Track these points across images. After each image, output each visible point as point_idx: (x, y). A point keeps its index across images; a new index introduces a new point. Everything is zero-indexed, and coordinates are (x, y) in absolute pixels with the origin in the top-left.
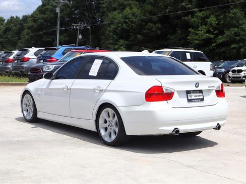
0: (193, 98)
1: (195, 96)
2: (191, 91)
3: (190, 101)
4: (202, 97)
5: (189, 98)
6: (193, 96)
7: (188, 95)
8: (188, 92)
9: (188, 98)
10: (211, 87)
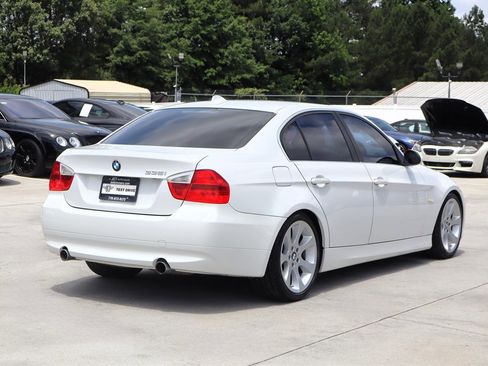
0: (113, 192)
1: (118, 189)
2: (111, 177)
3: (103, 197)
4: (133, 194)
5: (104, 192)
6: (114, 189)
7: (105, 185)
8: (107, 179)
9: (101, 191)
10: (155, 173)
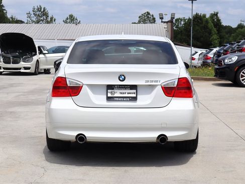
1: (121, 93)
2: (114, 85)
3: (110, 99)
5: (109, 95)
6: (118, 93)
8: (110, 87)
9: (107, 95)
10: (152, 81)
